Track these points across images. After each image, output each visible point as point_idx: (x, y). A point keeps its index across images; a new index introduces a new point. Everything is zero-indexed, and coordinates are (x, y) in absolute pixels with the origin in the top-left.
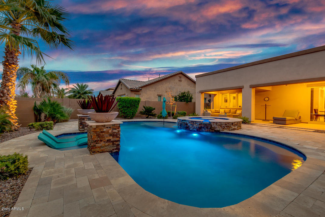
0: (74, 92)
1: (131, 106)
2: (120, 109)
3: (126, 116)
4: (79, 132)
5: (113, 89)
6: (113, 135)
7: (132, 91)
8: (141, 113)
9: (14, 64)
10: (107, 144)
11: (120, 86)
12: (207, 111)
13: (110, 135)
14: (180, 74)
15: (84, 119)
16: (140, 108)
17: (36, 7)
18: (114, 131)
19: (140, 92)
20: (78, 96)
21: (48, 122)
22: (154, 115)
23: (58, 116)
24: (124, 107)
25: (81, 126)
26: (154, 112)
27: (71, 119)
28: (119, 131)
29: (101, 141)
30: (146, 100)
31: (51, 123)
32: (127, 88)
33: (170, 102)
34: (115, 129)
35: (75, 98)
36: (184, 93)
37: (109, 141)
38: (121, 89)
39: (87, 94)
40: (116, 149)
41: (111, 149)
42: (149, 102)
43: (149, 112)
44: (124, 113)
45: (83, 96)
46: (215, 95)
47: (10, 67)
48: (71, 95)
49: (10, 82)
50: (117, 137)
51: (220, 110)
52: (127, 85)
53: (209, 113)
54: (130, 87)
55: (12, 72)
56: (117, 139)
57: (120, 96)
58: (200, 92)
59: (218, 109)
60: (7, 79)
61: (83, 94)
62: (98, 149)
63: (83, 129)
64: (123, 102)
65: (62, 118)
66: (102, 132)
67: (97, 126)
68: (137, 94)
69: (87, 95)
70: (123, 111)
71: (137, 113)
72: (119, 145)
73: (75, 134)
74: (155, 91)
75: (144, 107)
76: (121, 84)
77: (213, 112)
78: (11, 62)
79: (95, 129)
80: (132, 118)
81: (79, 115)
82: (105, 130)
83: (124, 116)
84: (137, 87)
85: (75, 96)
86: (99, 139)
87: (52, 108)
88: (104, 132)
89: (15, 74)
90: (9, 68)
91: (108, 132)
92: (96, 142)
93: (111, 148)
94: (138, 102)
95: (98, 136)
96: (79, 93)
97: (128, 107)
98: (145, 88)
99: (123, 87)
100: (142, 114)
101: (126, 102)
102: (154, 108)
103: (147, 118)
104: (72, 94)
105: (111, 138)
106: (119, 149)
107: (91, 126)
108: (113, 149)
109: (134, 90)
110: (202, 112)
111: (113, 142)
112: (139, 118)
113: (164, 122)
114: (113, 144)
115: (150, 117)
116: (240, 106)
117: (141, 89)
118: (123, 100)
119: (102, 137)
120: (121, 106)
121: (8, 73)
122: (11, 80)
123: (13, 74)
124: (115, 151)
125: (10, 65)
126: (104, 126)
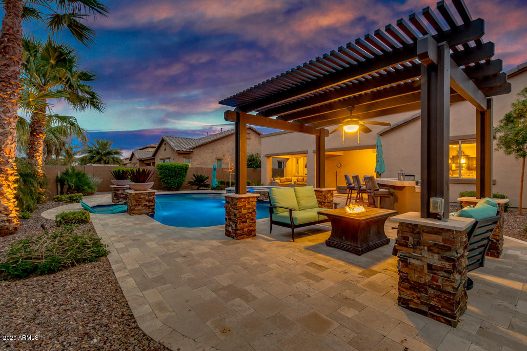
0: (91, 151)
1: (175, 175)
2: (161, 178)
3: (170, 187)
4: (114, 204)
5: (155, 147)
6: (149, 201)
7: (180, 153)
8: (190, 183)
9: (41, 133)
10: (144, 208)
11: (163, 147)
12: (274, 180)
13: (147, 201)
14: (249, 130)
15: (118, 190)
16: (189, 177)
17: (71, 82)
18: (150, 197)
19: (192, 155)
20: (97, 159)
21: (78, 194)
22: (207, 186)
23: (86, 187)
24: (166, 176)
25: (115, 197)
26: (207, 182)
27: (98, 191)
28: (154, 198)
29: (139, 205)
30: (198, 166)
31: (81, 196)
32: (173, 149)
33: (229, 170)
34: (151, 196)
35: (92, 161)
36: (252, 156)
37: (145, 205)
38: (165, 150)
39: (112, 154)
40: (151, 212)
41: (147, 212)
42: (202, 168)
43: (200, 182)
44: (167, 183)
45: (105, 159)
46: (288, 159)
47: (37, 136)
48: (86, 157)
49: (38, 152)
50: (153, 202)
51: (293, 178)
52: (173, 146)
53: (277, 182)
54: (176, 149)
55: (40, 142)
56: (153, 204)
57: (164, 160)
58: (266, 157)
59: (290, 178)
60: (34, 149)
61: (105, 155)
62: (136, 212)
63: (117, 201)
64: (166, 169)
65: (89, 191)
66: (140, 198)
67: (136, 194)
68: (187, 158)
69: (112, 156)
70: (166, 181)
71: (185, 183)
72: (154, 209)
73: (109, 206)
74: (212, 153)
75: (194, 176)
76: (164, 143)
77: (282, 181)
78: (39, 132)
79: (134, 196)
80: (178, 190)
81: (112, 186)
82: (142, 197)
83: (167, 187)
84: (187, 148)
85: (92, 157)
86: (137, 203)
87: (77, 179)
88: (141, 198)
89: (42, 143)
90: (37, 138)
91: (144, 198)
92: (135, 206)
93: (147, 210)
94: (185, 169)
95: (137, 201)
96: (98, 153)
97: (172, 176)
98: (198, 149)
99: (167, 147)
100: (191, 185)
101: (169, 170)
102: (206, 176)
103: (198, 189)
104: (87, 155)
105: (147, 203)
106: (154, 213)
107: (131, 194)
108: (149, 212)
109: (183, 152)
110: (268, 181)
111: (149, 206)
112: (187, 190)
113: (214, 193)
114: (149, 208)
115: (201, 188)
116: (306, 174)
117: (192, 151)
118: (165, 166)
119: (140, 202)
120: (163, 174)
121: (36, 143)
122: (39, 150)
123: (40, 144)
124: (151, 214)
125: (38, 135)
126: (141, 193)
